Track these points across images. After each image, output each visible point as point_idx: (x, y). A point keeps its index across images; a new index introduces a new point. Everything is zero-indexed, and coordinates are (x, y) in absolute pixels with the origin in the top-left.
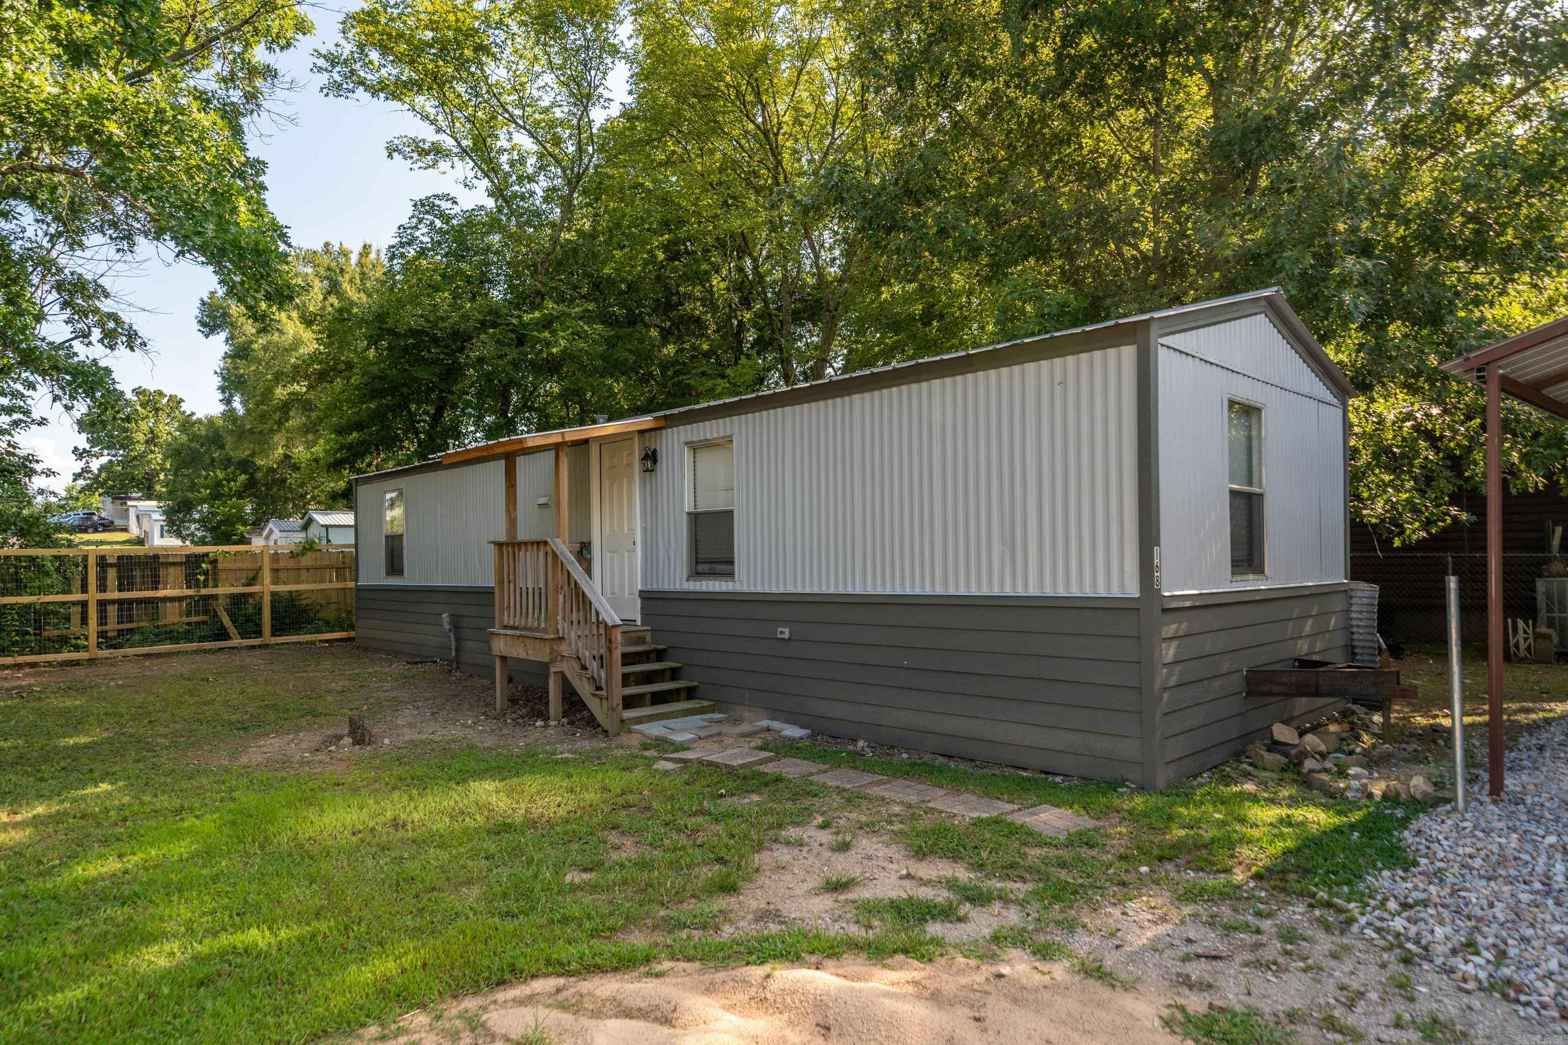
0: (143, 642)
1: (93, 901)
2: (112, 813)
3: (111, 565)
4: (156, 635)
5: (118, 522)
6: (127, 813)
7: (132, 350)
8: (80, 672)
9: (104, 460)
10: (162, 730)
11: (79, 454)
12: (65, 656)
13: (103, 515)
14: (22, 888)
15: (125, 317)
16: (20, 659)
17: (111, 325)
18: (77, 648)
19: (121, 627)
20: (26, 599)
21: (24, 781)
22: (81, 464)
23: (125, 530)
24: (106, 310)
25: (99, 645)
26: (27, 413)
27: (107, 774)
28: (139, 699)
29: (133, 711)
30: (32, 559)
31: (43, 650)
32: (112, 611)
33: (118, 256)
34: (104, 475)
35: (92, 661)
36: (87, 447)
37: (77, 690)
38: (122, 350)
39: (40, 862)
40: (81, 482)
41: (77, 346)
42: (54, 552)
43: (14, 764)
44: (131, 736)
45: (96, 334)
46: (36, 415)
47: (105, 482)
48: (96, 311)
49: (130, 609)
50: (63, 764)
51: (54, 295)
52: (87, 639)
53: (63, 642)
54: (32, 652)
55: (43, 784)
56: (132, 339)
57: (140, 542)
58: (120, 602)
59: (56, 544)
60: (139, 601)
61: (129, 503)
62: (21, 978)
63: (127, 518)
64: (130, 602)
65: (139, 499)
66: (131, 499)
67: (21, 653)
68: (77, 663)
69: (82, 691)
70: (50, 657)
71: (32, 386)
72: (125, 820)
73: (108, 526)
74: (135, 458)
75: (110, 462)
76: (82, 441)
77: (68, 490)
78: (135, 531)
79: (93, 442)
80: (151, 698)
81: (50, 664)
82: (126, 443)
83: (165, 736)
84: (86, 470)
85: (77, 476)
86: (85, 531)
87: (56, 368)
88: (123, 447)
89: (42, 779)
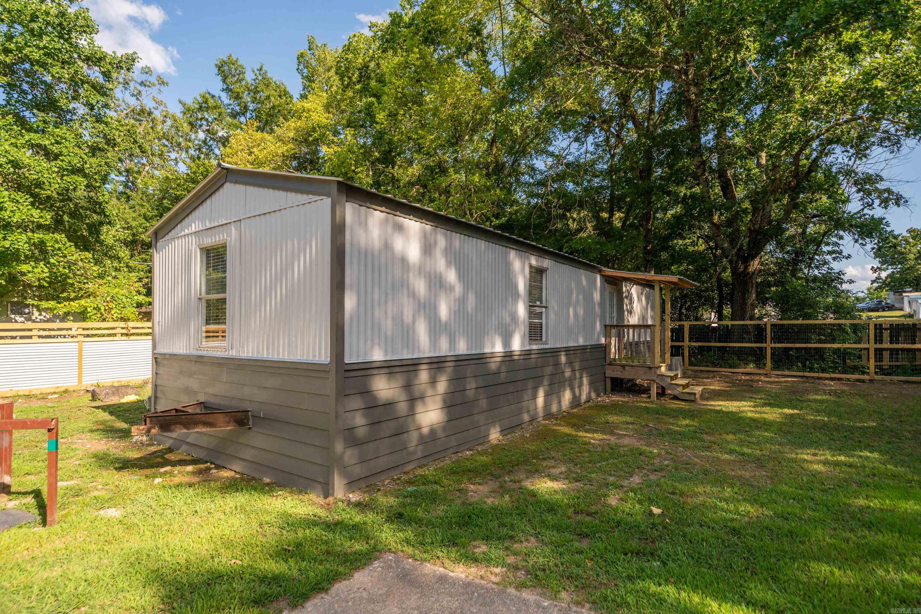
0: (905, 373)
1: (846, 516)
2: (867, 469)
3: (886, 329)
4: (913, 370)
5: (897, 305)
6: (876, 472)
7: (899, 206)
8: (865, 386)
9: (889, 272)
10: (908, 428)
11: (874, 270)
12: (856, 376)
13: (889, 301)
14: (812, 494)
15: (895, 190)
16: (833, 375)
17: (886, 195)
18: (863, 373)
19: (891, 363)
20: (836, 346)
21: (823, 438)
22: (876, 275)
23: (902, 309)
24: (883, 188)
25: (876, 373)
26: (840, 253)
27: (869, 446)
28: (896, 406)
29: (891, 412)
30: (840, 325)
31: (845, 372)
32: (886, 354)
33: (892, 156)
34: (889, 280)
35: (871, 381)
36: (879, 265)
37: (860, 396)
38: (893, 208)
39: (823, 484)
40: (875, 285)
41: (866, 211)
42: (851, 322)
43: (820, 428)
44: (888, 427)
45: (877, 202)
46: (845, 254)
47: (889, 283)
48: (877, 190)
49: (897, 354)
50: (845, 434)
51: (854, 189)
52: (868, 368)
53: (855, 369)
54: (840, 372)
55: (833, 442)
56: (899, 200)
57: (911, 316)
58: (891, 350)
59: (853, 318)
60: (903, 350)
61: (904, 294)
62: (800, 542)
63: (903, 303)
64: (897, 350)
65: (911, 292)
66: (905, 292)
67: (834, 372)
68: (863, 381)
69: (863, 396)
70: (848, 376)
71: (841, 238)
72: (874, 475)
73: (891, 308)
74: (908, 269)
75: (893, 272)
76: (876, 263)
77: (869, 289)
78: (907, 310)
79: (883, 263)
80: (904, 408)
81: (848, 380)
82: (903, 260)
83: (910, 432)
84: (879, 278)
85: (873, 282)
86: (877, 311)
87: (851, 226)
88: (900, 263)
89: (833, 440)
